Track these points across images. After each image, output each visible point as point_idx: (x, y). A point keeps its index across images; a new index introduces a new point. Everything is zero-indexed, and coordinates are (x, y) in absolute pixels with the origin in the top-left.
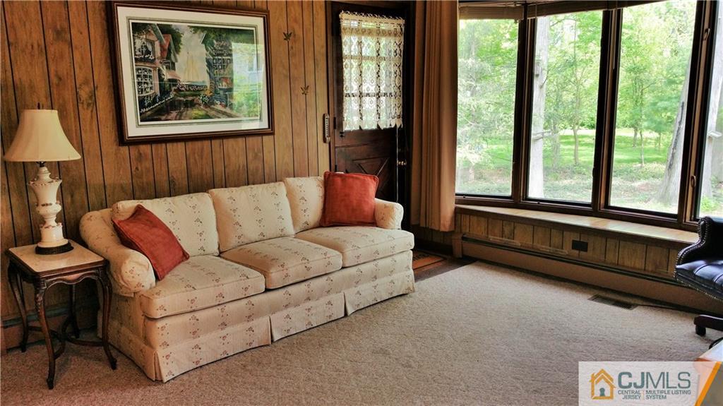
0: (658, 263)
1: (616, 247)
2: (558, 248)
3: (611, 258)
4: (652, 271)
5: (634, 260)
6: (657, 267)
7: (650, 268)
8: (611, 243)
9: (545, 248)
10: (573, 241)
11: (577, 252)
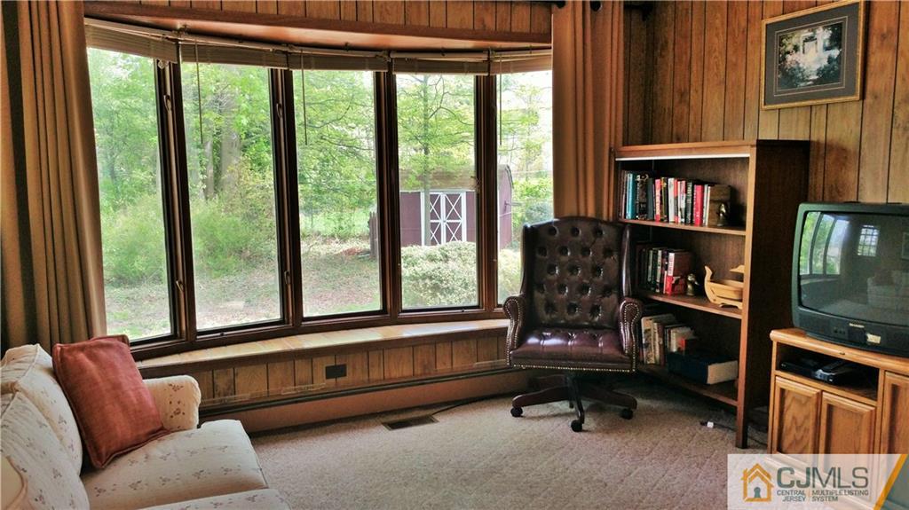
0: (426, 363)
1: (379, 359)
2: (306, 383)
3: (376, 374)
4: (421, 375)
5: (401, 369)
6: (425, 367)
7: (419, 371)
8: (374, 356)
9: (289, 390)
10: (327, 368)
11: (333, 380)
